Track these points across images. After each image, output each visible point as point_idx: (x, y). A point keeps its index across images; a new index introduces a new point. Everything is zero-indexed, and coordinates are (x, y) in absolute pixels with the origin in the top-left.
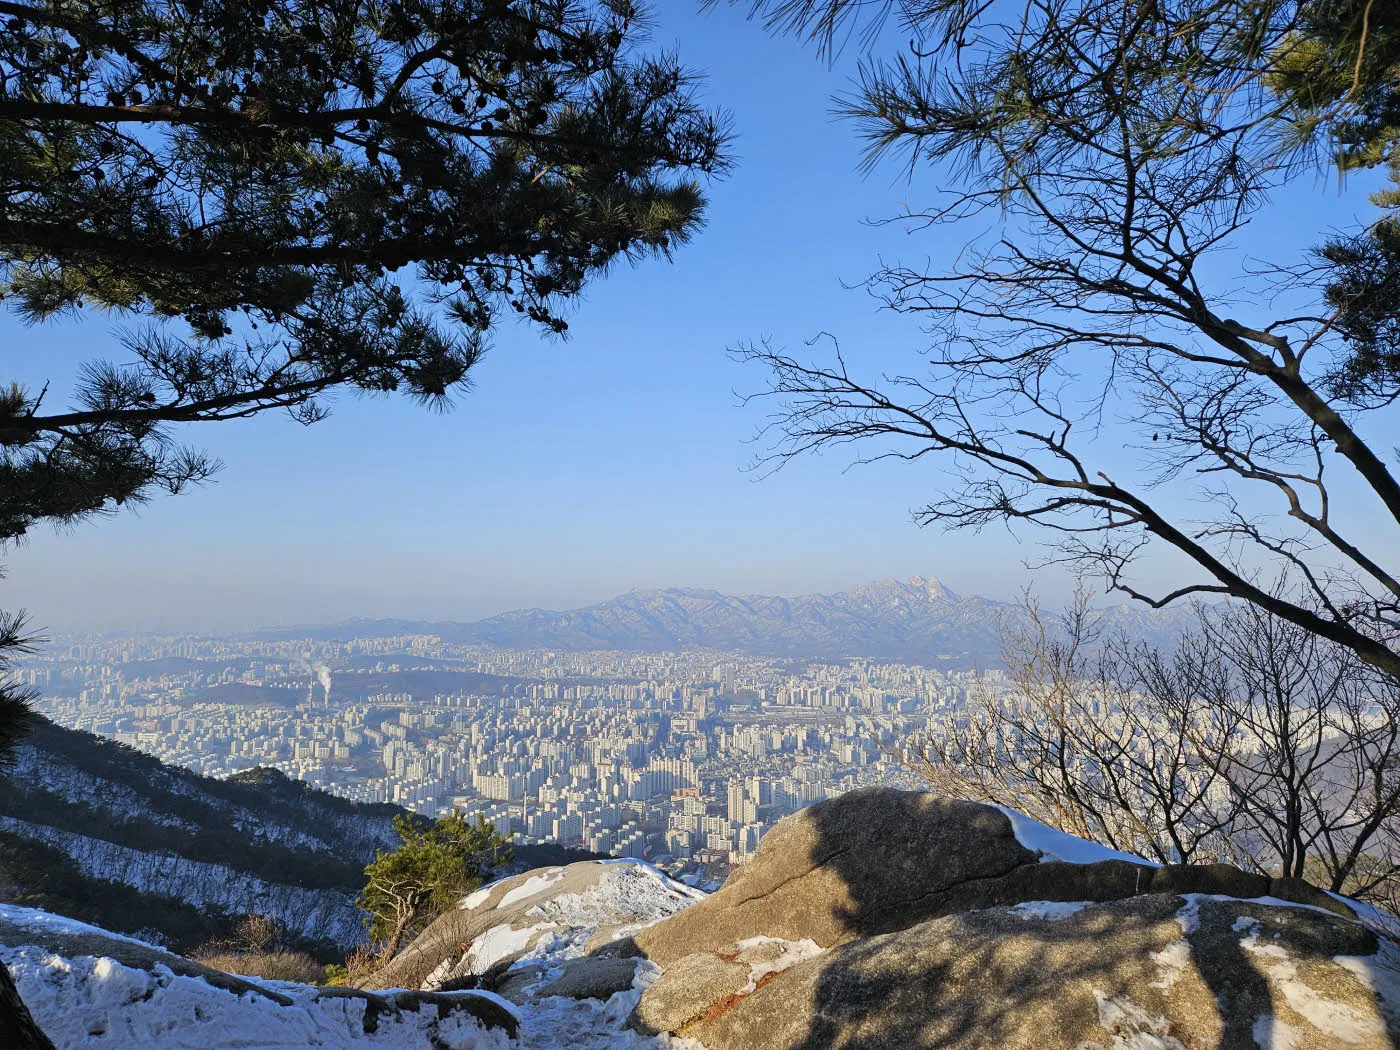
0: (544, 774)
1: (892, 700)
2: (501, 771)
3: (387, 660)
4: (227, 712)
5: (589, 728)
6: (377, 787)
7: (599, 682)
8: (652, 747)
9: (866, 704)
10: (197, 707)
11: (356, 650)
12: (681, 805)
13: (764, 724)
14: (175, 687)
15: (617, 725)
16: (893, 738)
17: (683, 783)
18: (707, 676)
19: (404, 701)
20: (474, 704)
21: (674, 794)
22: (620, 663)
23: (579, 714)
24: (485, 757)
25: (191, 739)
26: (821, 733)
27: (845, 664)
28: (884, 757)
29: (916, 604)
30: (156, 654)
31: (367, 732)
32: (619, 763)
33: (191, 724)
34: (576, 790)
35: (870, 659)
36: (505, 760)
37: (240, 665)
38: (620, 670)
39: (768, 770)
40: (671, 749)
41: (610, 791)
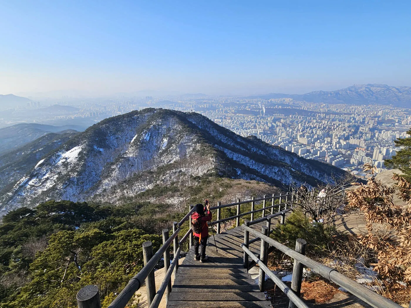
0: (318, 139)
2: (306, 137)
3: (279, 105)
4: (243, 116)
5: (332, 127)
6: (275, 137)
7: (337, 114)
8: (351, 135)
10: (237, 114)
11: (271, 101)
12: (357, 152)
14: (233, 109)
15: (342, 127)
17: (359, 146)
18: (377, 114)
19: (282, 116)
20: (300, 118)
21: (356, 149)
22: (346, 108)
23: (330, 123)
24: (302, 133)
25: (237, 122)
30: (229, 101)
31: (273, 124)
32: (340, 138)
33: (236, 118)
34: (326, 144)
36: (307, 134)
37: (246, 105)
38: (346, 110)
39: (391, 145)
40: (358, 136)
41: (336, 145)
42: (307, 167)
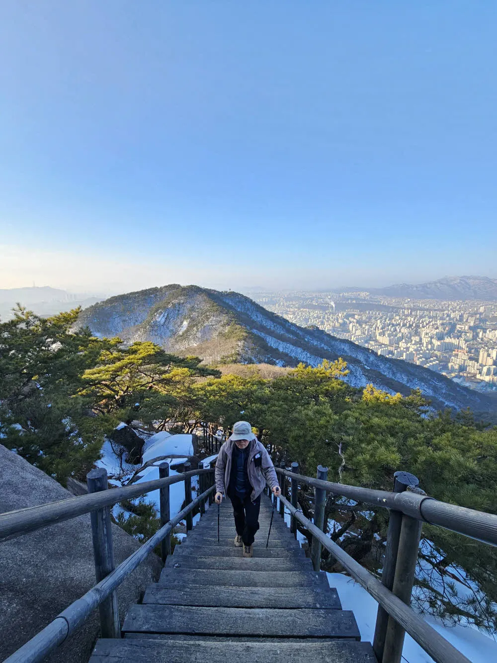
0: (402, 338)
2: (387, 335)
3: (352, 299)
4: (308, 311)
5: (421, 325)
6: (347, 335)
7: (427, 310)
8: (447, 334)
10: (302, 309)
11: (343, 296)
12: (457, 355)
14: (296, 304)
15: (433, 325)
17: (458, 347)
19: (357, 311)
20: (379, 314)
21: (454, 351)
22: (437, 304)
23: (418, 320)
24: (381, 331)
30: (292, 295)
31: (345, 319)
32: (432, 338)
33: (300, 313)
34: (413, 344)
36: (388, 332)
37: (312, 299)
38: (436, 306)
40: (455, 335)
41: (427, 346)
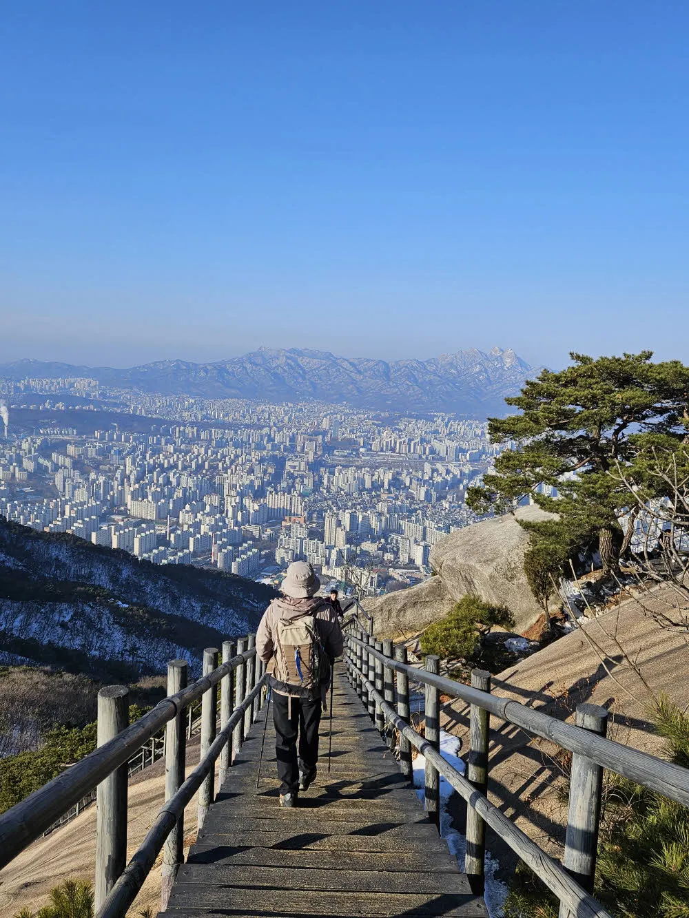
0: (185, 500)
1: (464, 451)
2: (150, 498)
3: (55, 399)
5: (220, 464)
6: (51, 506)
7: (230, 426)
8: (269, 483)
9: (443, 454)
11: (27, 387)
12: (289, 528)
13: (359, 468)
15: (243, 464)
16: (460, 481)
17: (290, 513)
18: (318, 425)
19: (70, 434)
20: (127, 440)
21: (285, 520)
22: (248, 411)
23: (213, 453)
24: (137, 486)
26: (404, 475)
27: (431, 419)
28: (449, 497)
29: (493, 370)
31: (41, 460)
32: (242, 495)
34: (208, 515)
35: (452, 415)
36: (153, 489)
38: (247, 417)
39: (359, 504)
40: (284, 484)
41: (235, 516)
42: (165, 590)
